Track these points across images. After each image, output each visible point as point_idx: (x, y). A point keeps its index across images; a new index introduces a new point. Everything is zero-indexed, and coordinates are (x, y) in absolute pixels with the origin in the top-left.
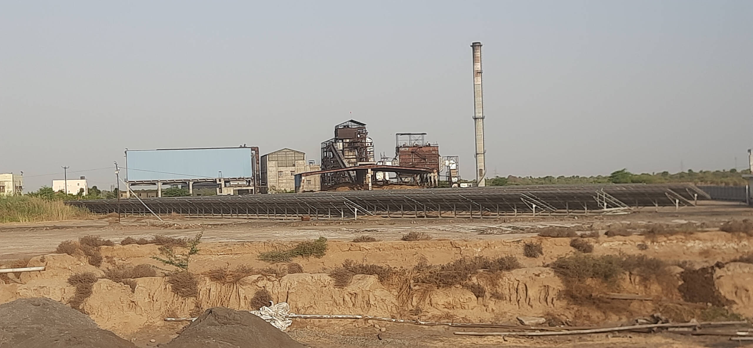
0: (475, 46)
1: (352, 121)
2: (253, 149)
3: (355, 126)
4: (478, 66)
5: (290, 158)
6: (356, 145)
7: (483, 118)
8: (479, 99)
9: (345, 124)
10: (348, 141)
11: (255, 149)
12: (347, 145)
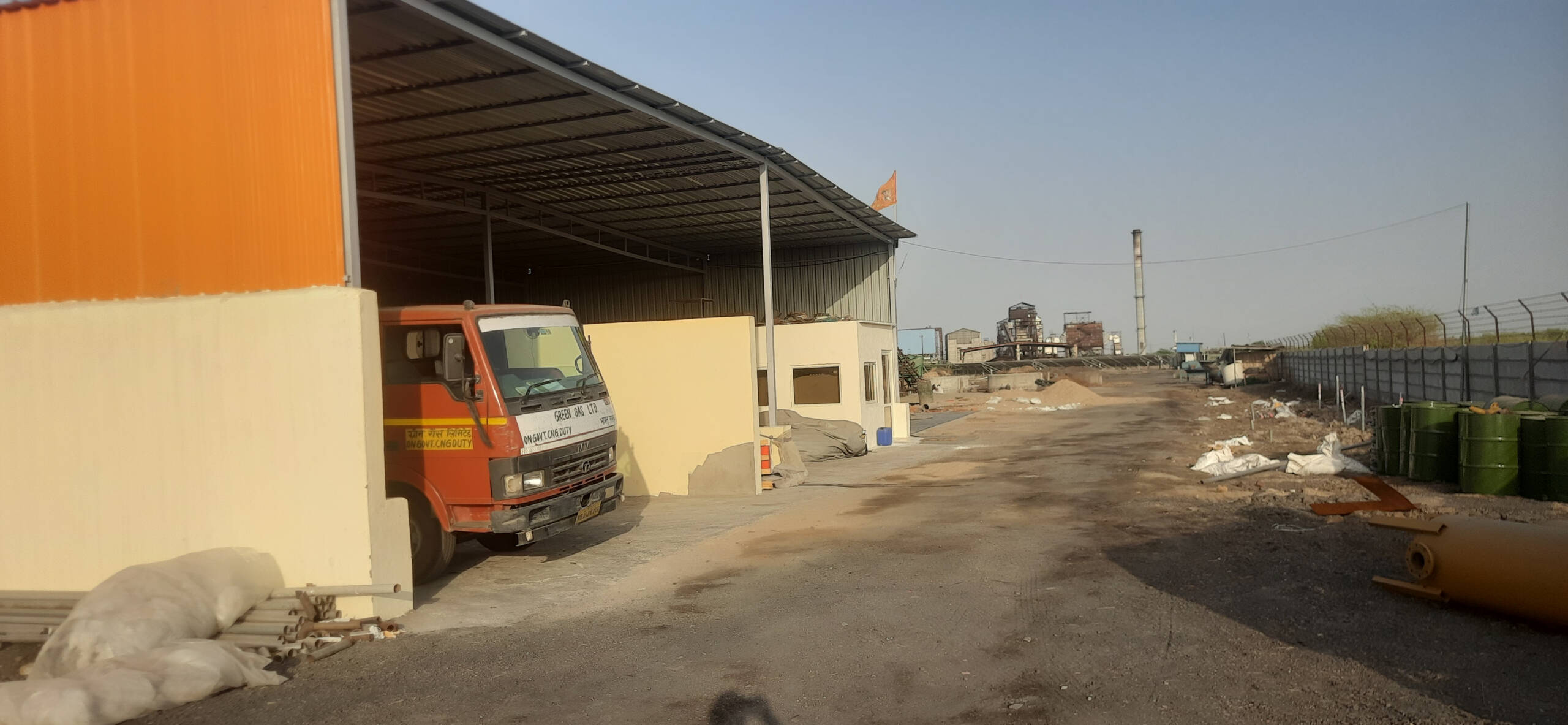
0: (1135, 233)
1: (1023, 303)
2: (936, 330)
3: (1025, 307)
4: (1138, 251)
5: (967, 337)
6: (1026, 324)
7: (1143, 297)
8: (1139, 281)
9: (1018, 306)
10: (1019, 320)
11: (939, 330)
12: (1018, 324)
